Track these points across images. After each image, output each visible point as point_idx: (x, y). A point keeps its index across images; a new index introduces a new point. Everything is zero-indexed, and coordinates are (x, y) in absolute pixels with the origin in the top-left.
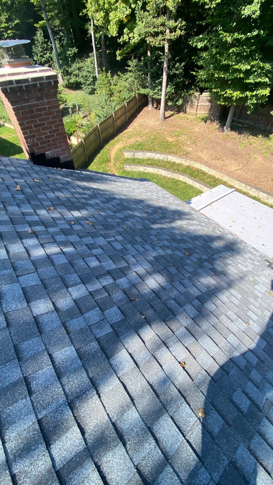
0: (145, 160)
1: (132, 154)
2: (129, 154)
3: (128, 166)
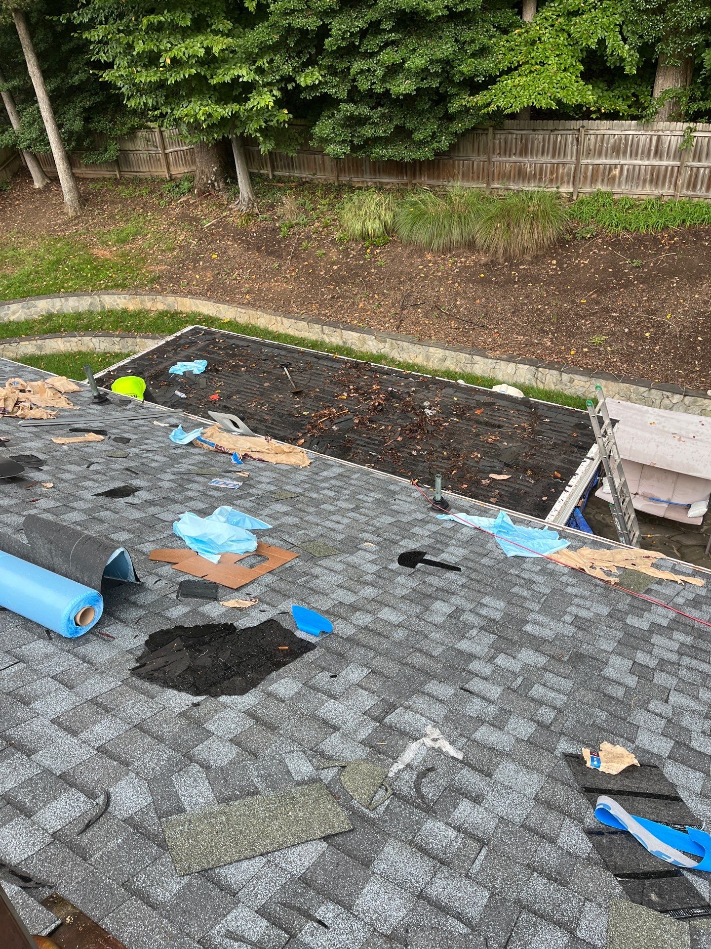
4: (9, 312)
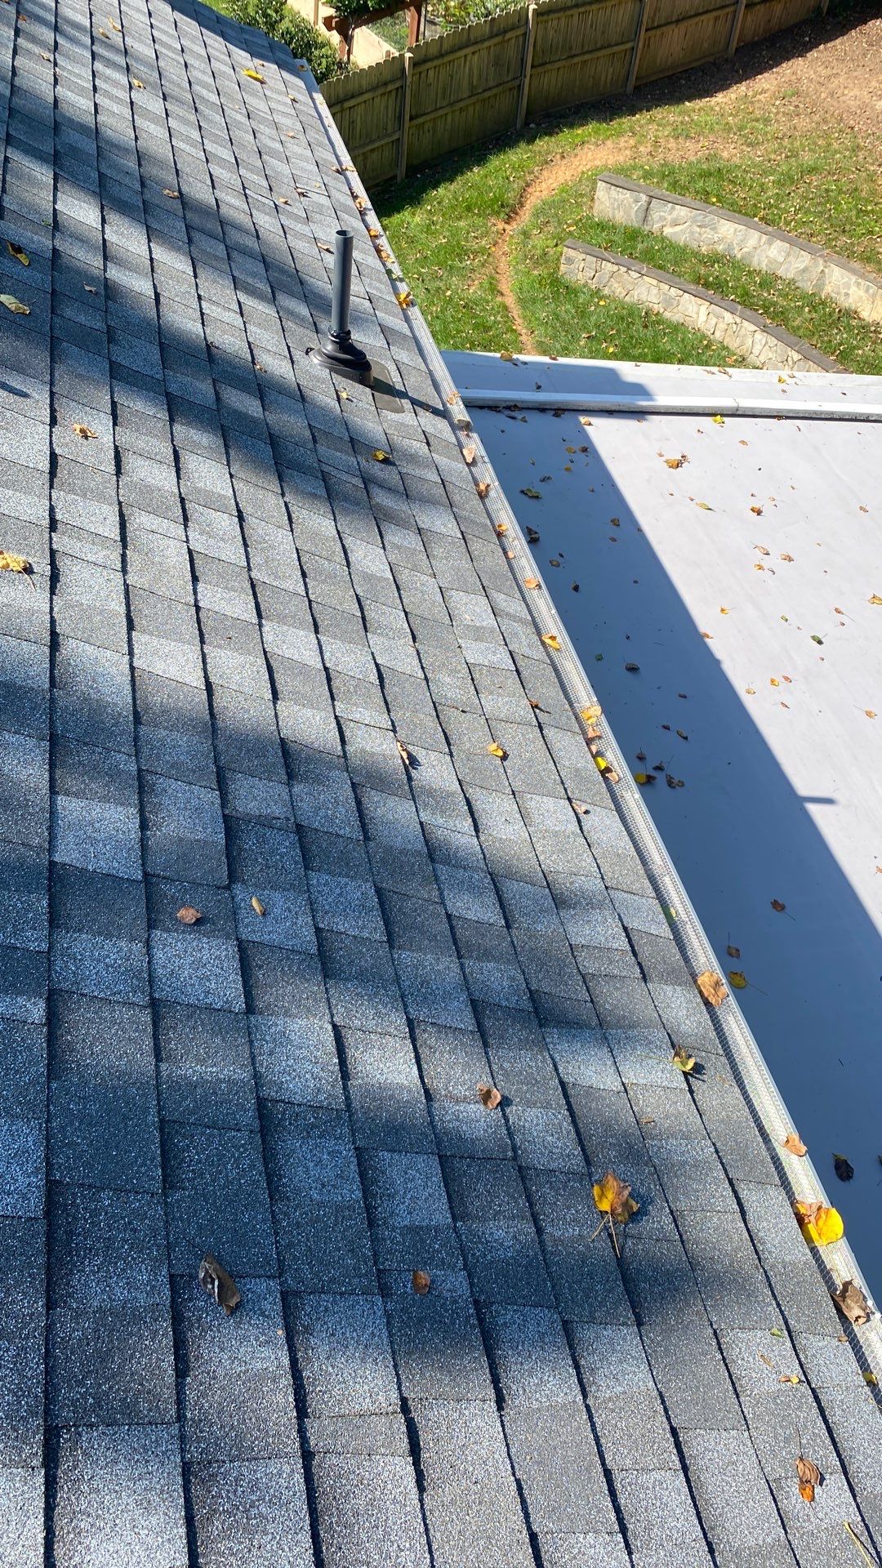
0: (696, 254)
1: (637, 201)
2: (621, 197)
3: (584, 256)
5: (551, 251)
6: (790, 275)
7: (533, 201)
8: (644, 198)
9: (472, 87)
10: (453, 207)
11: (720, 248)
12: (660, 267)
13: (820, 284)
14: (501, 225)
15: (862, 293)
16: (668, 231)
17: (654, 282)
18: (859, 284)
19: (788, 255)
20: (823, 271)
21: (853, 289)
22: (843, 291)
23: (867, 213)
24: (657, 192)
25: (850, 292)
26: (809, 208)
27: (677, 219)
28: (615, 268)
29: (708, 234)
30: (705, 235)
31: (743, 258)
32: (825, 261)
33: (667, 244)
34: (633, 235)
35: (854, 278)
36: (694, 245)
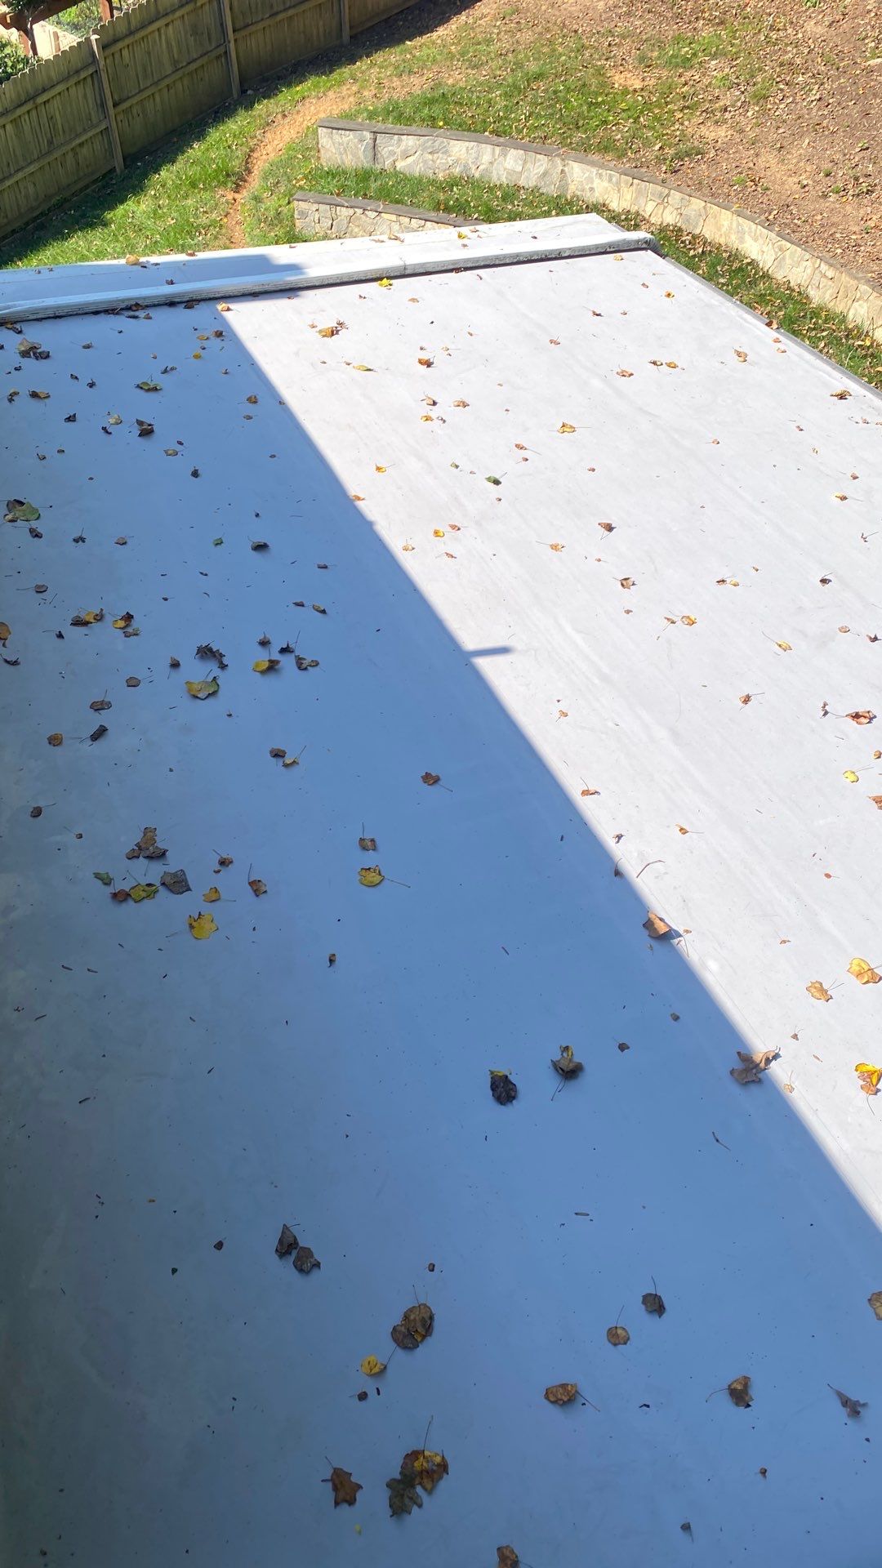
1: (361, 141)
2: (345, 139)
3: (316, 206)
4: (398, 151)
5: (285, 210)
6: (532, 184)
7: (260, 166)
8: (368, 135)
9: (175, 62)
10: (178, 187)
11: (457, 171)
12: (397, 202)
13: (564, 186)
14: (230, 196)
15: (606, 184)
16: (400, 165)
17: (394, 217)
18: (601, 175)
19: (525, 162)
20: (562, 171)
21: (597, 183)
22: (587, 187)
23: (598, 105)
24: (380, 126)
25: (595, 186)
26: (539, 114)
27: (405, 151)
28: (351, 211)
29: (441, 160)
30: (438, 161)
31: (482, 176)
32: (563, 160)
33: (402, 179)
34: (364, 176)
35: (594, 170)
36: (430, 173)
